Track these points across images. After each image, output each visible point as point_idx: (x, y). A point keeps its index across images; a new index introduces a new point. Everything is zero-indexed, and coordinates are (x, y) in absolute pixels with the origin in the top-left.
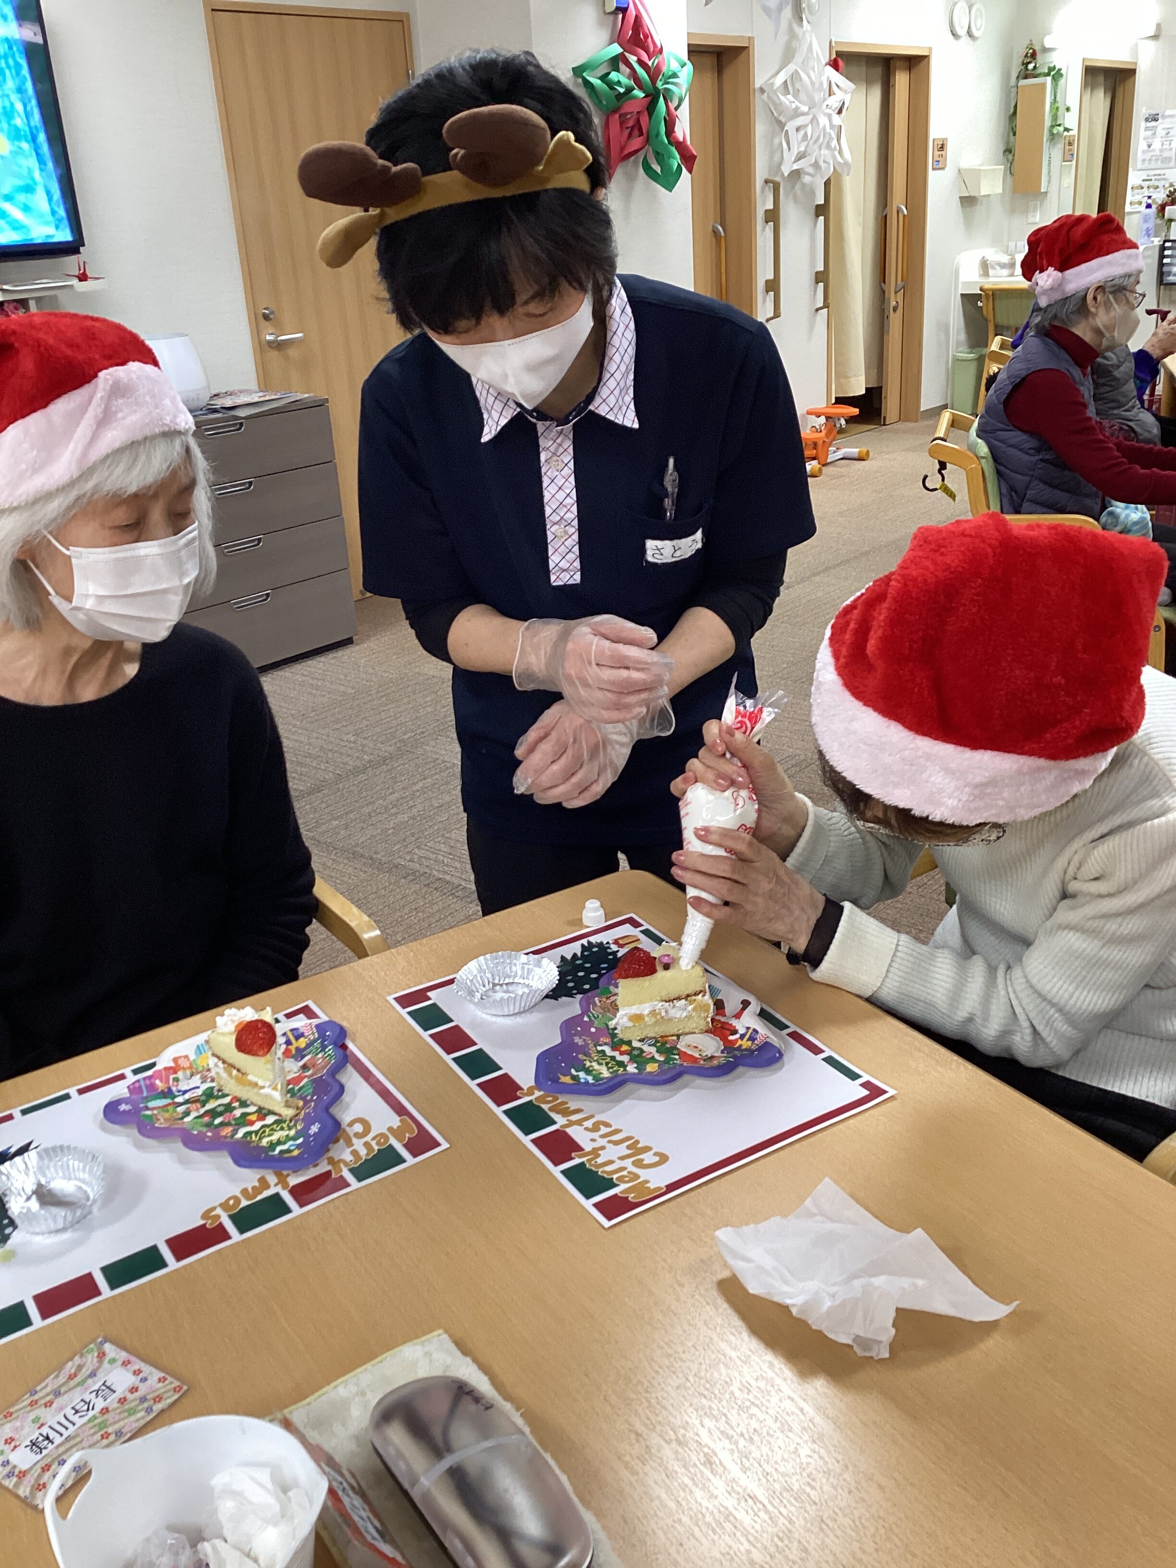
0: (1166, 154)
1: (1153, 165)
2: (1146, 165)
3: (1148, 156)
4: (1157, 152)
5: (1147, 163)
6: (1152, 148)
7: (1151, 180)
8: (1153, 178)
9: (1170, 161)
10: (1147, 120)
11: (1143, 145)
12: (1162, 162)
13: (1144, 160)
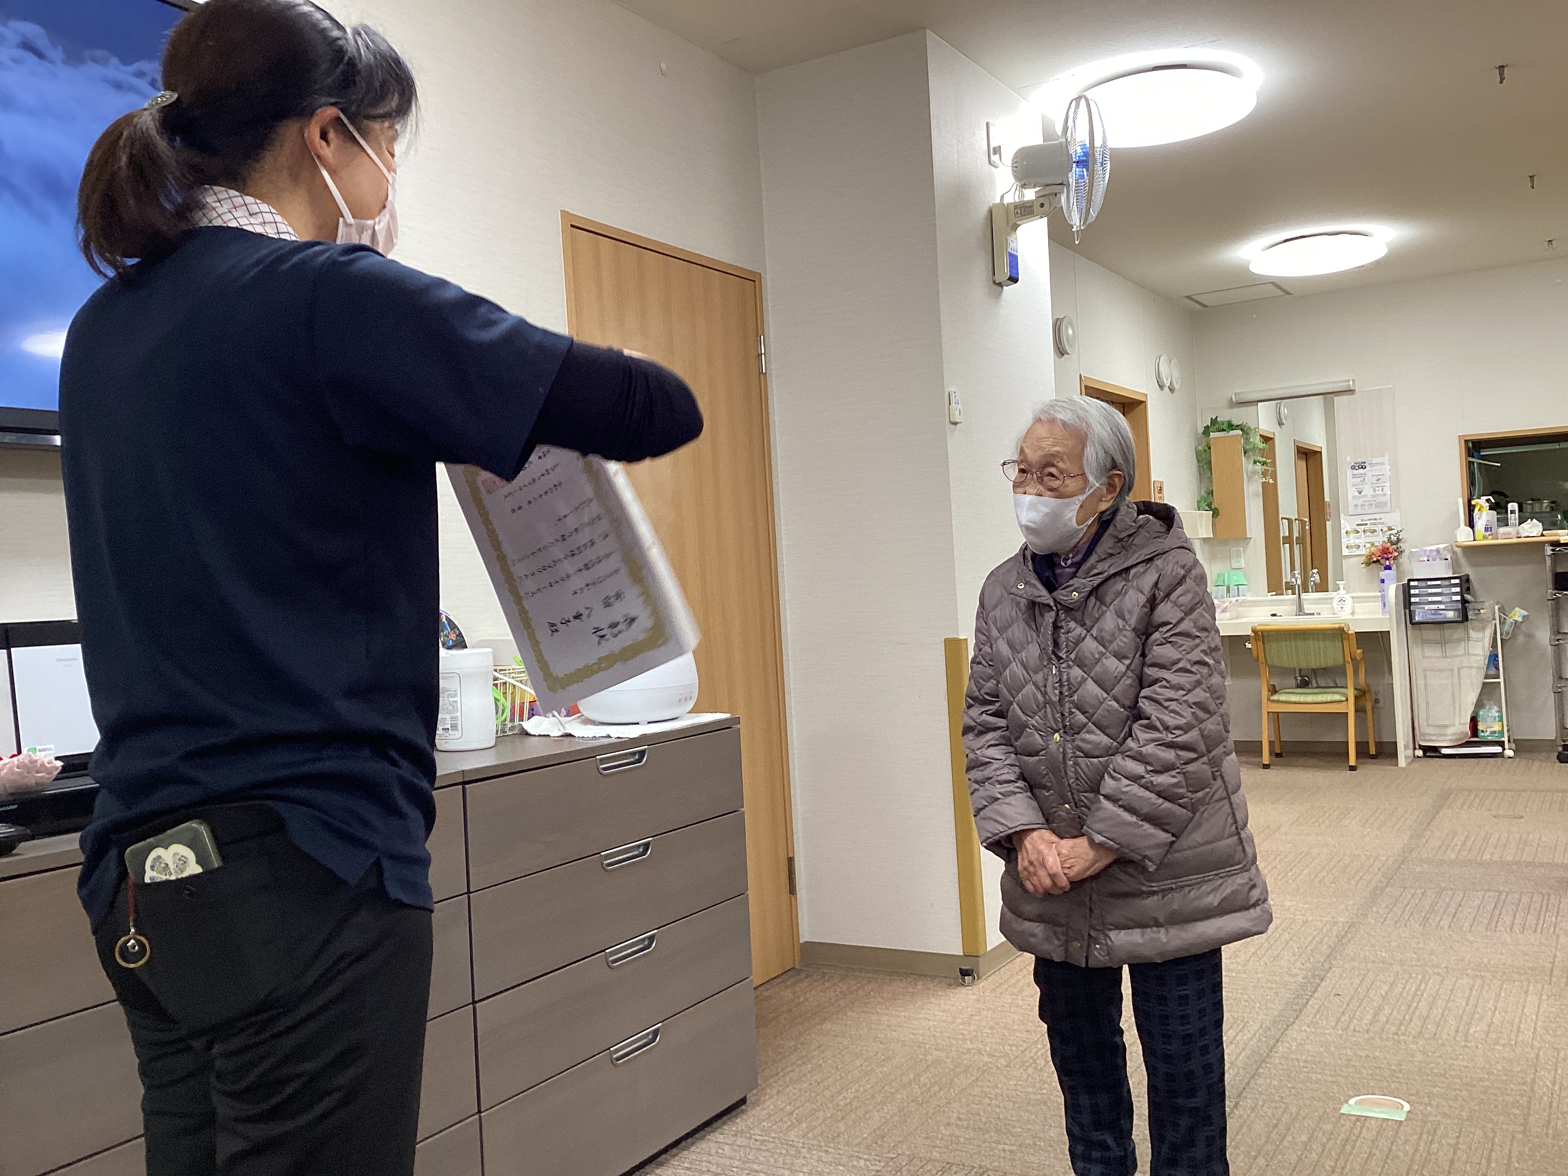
0: (1381, 499)
1: (1366, 510)
2: (1359, 511)
3: (1360, 502)
4: (1370, 498)
5: (1359, 508)
6: (1363, 494)
7: (1366, 524)
8: (1368, 522)
9: (1385, 506)
10: (1353, 468)
11: (1352, 492)
12: (1376, 507)
13: (1356, 506)
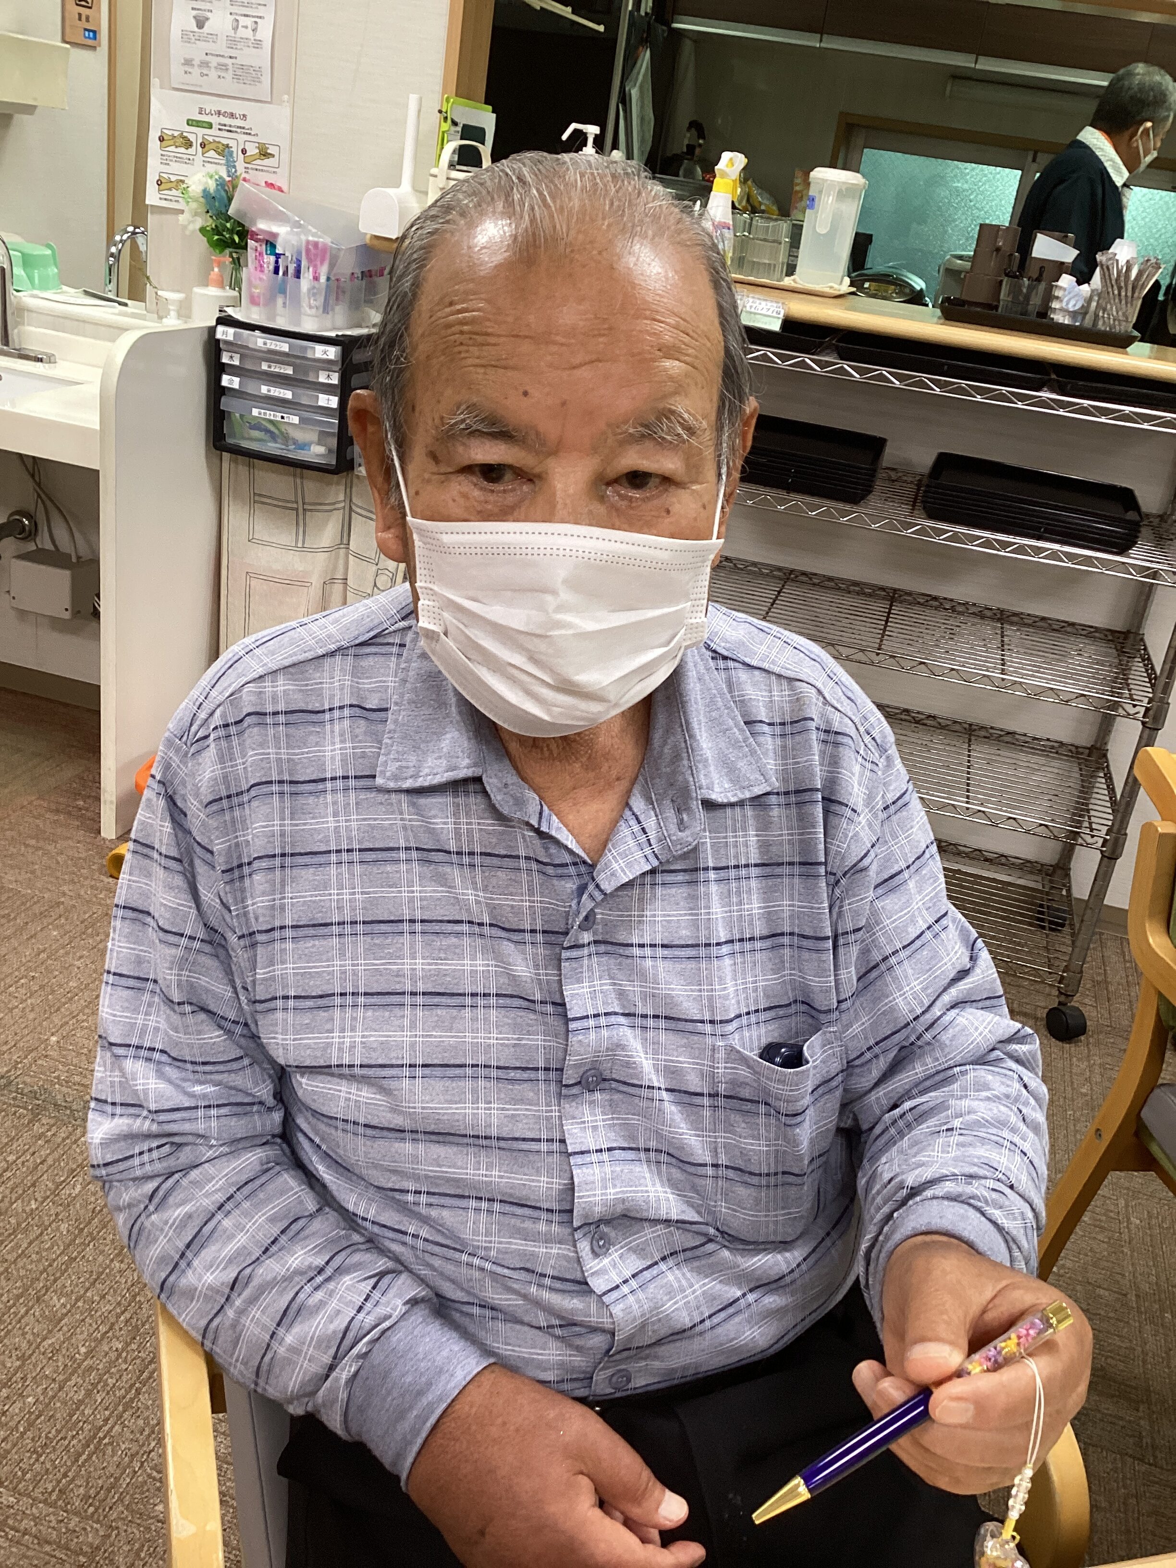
0: (247, 56)
1: (211, 81)
2: (195, 78)
3: (197, 52)
4: (221, 47)
5: (196, 71)
6: (207, 28)
7: (210, 126)
8: (214, 120)
9: (257, 80)
12: (236, 77)
13: (188, 62)
